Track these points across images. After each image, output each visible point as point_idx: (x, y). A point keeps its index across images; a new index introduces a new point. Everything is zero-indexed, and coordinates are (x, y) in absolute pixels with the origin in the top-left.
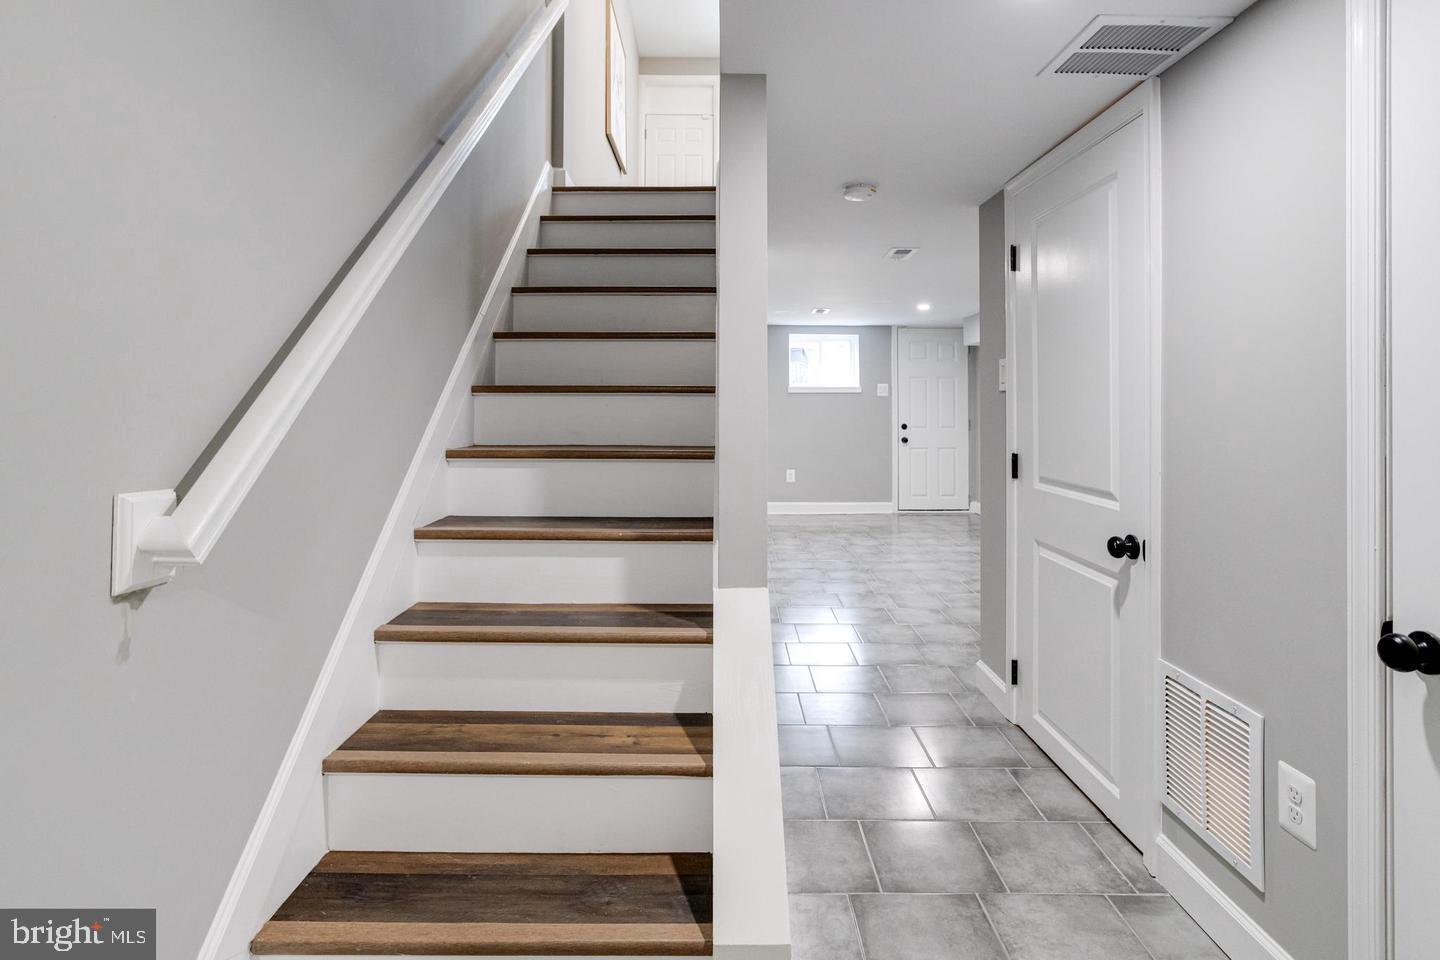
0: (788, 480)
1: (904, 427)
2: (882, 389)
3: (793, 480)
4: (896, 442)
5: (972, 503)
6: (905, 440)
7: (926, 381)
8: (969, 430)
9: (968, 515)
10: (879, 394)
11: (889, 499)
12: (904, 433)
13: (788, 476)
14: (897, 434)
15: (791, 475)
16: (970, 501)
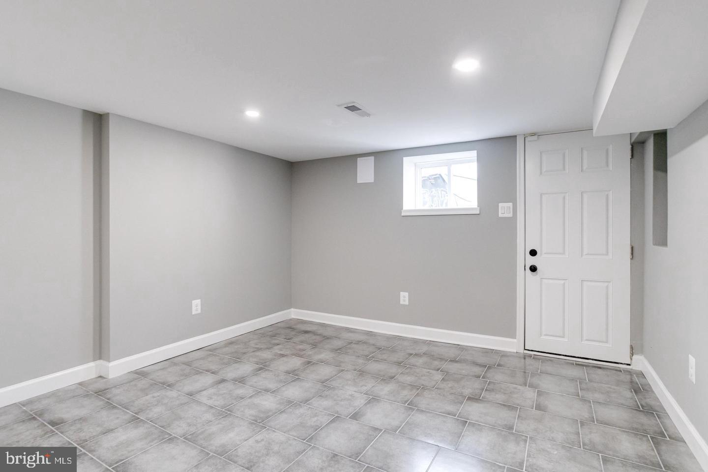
0: (402, 302)
1: (533, 253)
2: (504, 210)
3: (407, 303)
4: (522, 274)
5: (635, 357)
6: (533, 269)
7: (564, 198)
8: (632, 259)
9: (630, 372)
10: (500, 215)
11: (513, 336)
12: (532, 261)
13: (402, 299)
14: (523, 260)
15: (404, 298)
16: (632, 354)
